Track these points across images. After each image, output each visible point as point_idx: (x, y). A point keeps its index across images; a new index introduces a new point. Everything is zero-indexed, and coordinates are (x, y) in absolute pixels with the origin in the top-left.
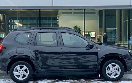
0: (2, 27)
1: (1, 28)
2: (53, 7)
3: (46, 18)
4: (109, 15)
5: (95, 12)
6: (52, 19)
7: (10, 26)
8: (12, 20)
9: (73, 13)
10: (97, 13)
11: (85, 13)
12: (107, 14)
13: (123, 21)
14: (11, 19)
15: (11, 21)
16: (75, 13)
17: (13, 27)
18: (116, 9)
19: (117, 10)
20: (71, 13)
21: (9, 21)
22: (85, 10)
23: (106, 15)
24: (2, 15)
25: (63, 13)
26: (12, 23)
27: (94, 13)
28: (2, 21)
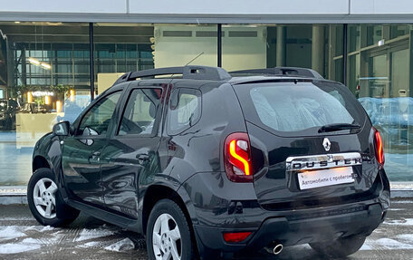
2: (128, 15)
3: (121, 47)
4: (295, 41)
5: (256, 32)
6: (140, 50)
7: (20, 67)
8: (27, 52)
9: (194, 34)
10: (260, 35)
11: (220, 34)
12: (288, 37)
13: (332, 58)
14: (23, 47)
15: (23, 54)
16: (199, 34)
20: (189, 34)
21: (19, 53)
22: (220, 25)
23: (286, 42)
25: (166, 34)
26: (27, 60)
27: (253, 34)
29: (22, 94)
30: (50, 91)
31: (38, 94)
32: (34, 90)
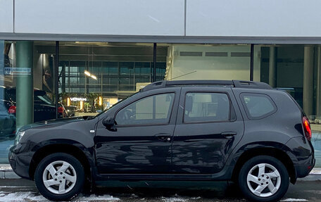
0: (45, 82)
1: (43, 85)
7: (61, 79)
8: (67, 68)
12: (278, 57)
14: (64, 64)
15: (63, 69)
17: (66, 82)
18: (303, 46)
19: (306, 48)
21: (60, 69)
23: (277, 61)
24: (46, 56)
26: (67, 74)
28: (47, 68)
29: (63, 99)
30: (84, 97)
31: (75, 99)
32: (72, 97)
